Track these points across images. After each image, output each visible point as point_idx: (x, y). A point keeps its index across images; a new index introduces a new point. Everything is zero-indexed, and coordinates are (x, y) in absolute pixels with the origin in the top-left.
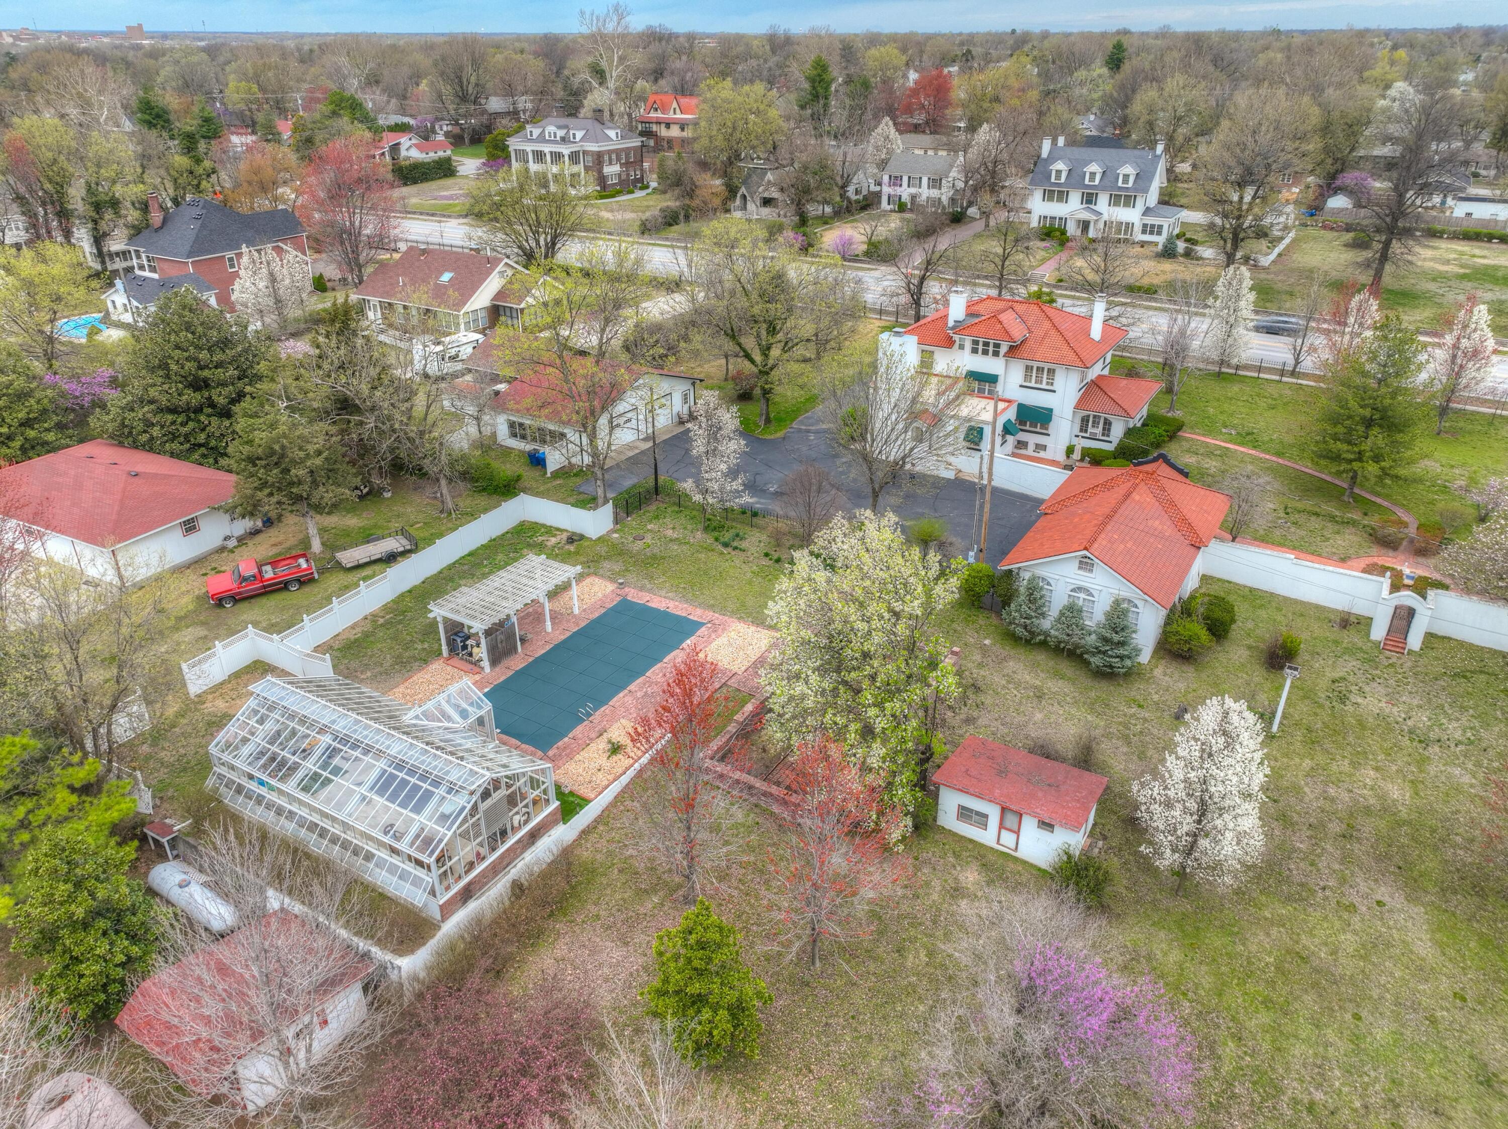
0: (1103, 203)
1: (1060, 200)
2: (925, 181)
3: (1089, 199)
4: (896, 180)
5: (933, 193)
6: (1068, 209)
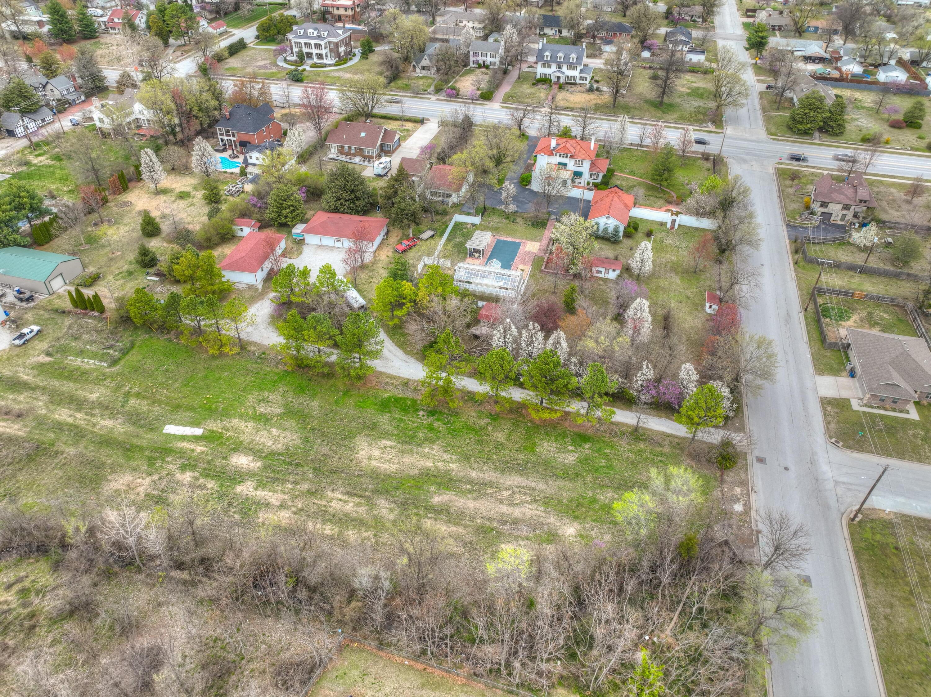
0: (565, 68)
1: (548, 67)
2: (489, 54)
3: (560, 67)
4: (476, 54)
5: (492, 60)
6: (551, 71)
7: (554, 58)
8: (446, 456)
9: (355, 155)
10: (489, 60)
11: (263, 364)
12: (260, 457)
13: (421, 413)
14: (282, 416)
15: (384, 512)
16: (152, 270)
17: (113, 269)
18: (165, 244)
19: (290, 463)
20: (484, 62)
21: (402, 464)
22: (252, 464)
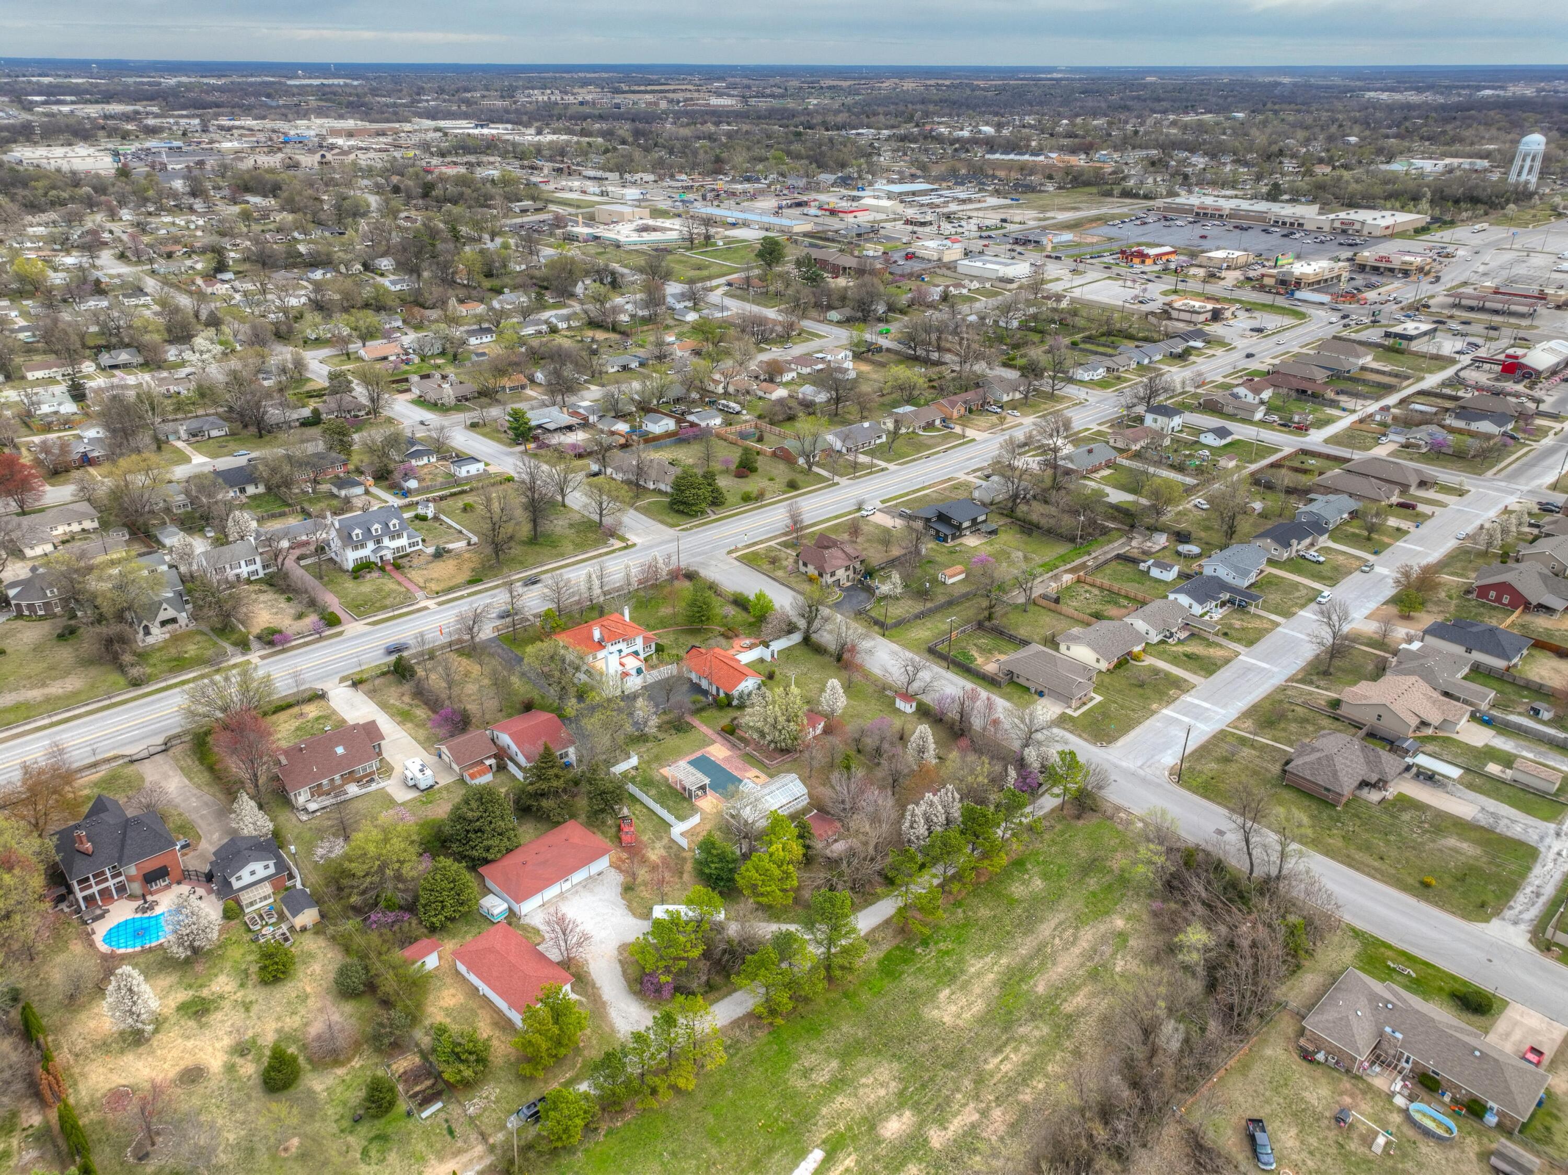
0: (386, 542)
1: (362, 548)
2: (243, 563)
3: (378, 541)
4: (220, 570)
6: (367, 552)
7: (367, 534)
8: (988, 959)
11: (740, 1049)
12: (898, 1108)
13: (919, 950)
14: (844, 1065)
15: (1037, 1033)
16: (403, 1106)
17: (337, 1160)
18: (340, 1071)
19: (924, 1086)
21: (979, 996)
22: (905, 1119)
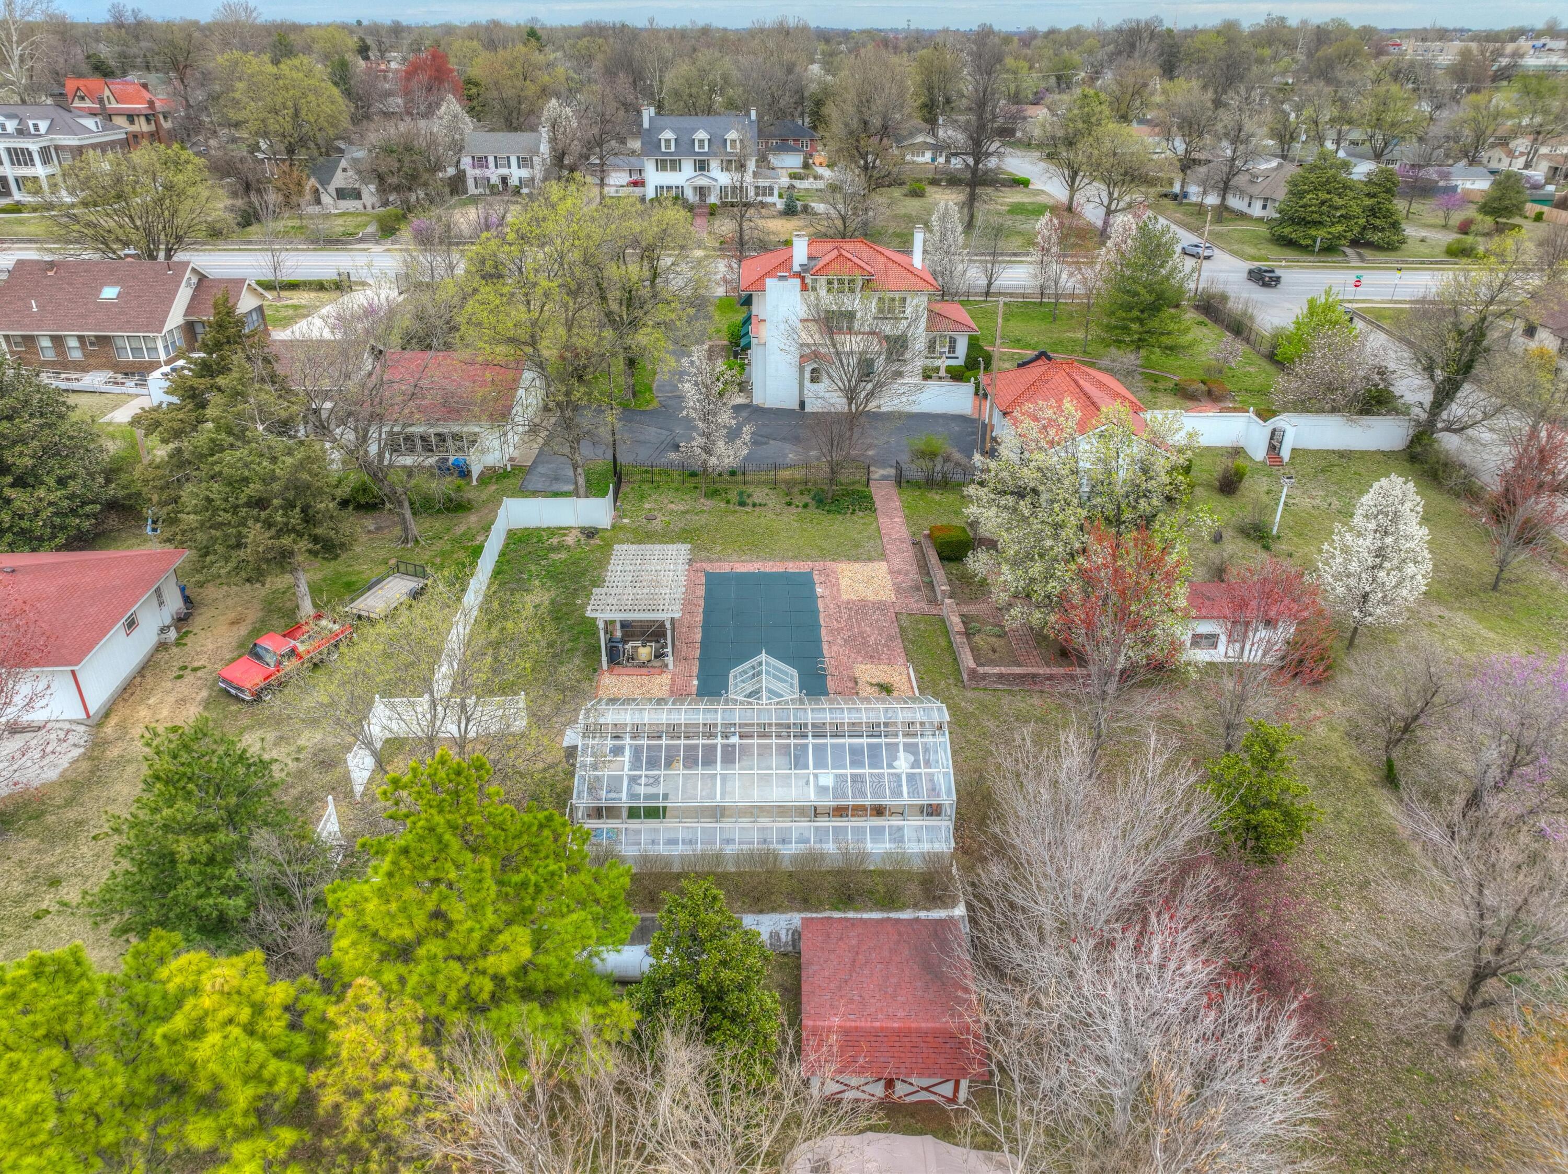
0: (715, 169)
1: (673, 169)
2: (514, 160)
3: (702, 166)
4: (480, 162)
5: (525, 173)
6: (682, 177)
7: (685, 146)
9: (83, 368)
10: (516, 174)
20: (504, 180)
